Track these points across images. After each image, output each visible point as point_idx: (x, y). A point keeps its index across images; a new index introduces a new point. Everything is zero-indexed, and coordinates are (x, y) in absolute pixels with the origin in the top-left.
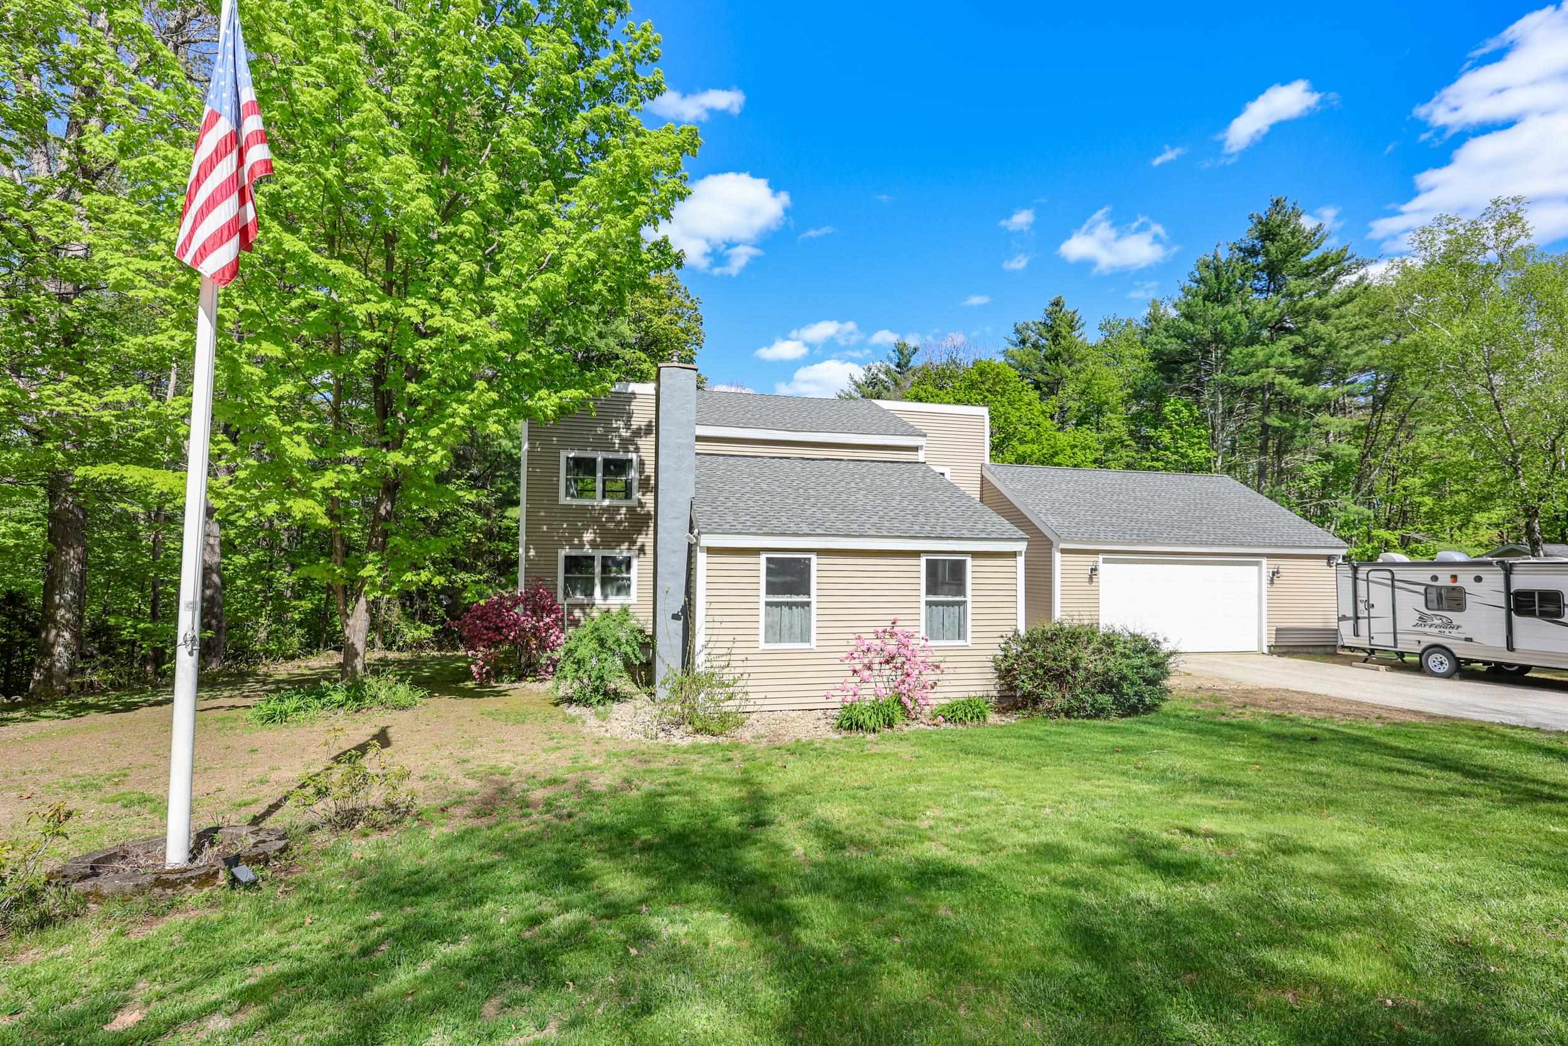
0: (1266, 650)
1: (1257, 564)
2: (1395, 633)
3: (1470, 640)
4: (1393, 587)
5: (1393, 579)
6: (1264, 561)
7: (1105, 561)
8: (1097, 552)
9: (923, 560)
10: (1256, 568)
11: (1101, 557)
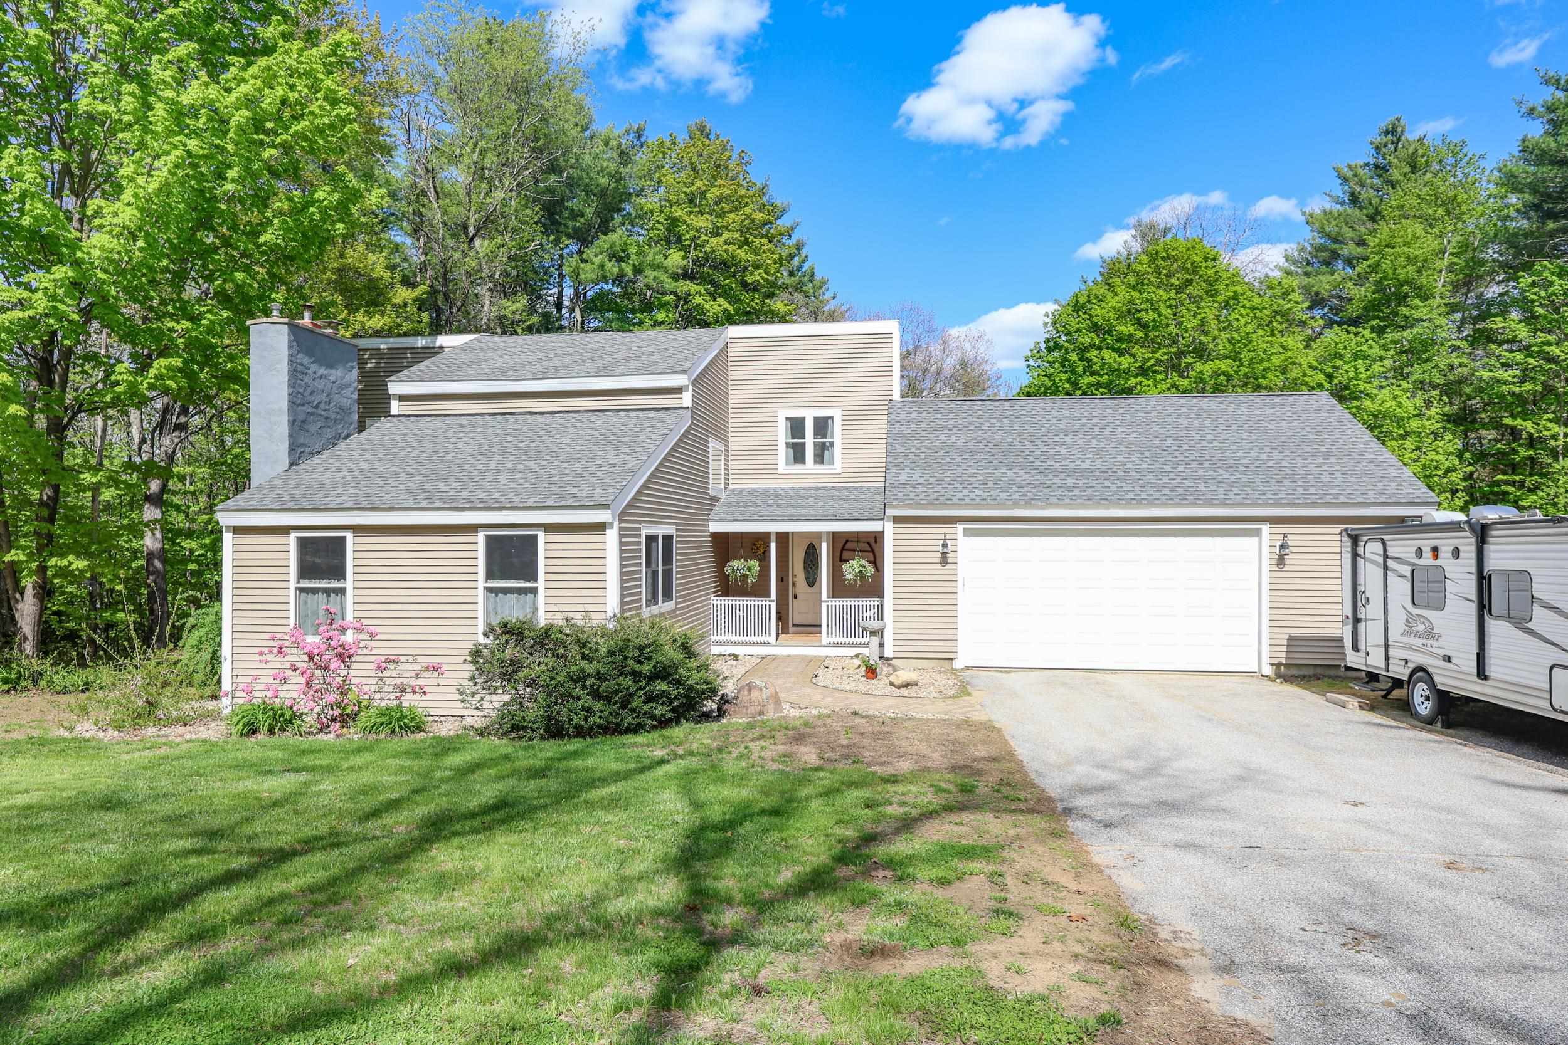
0: (1268, 670)
1: (1257, 533)
2: (1387, 646)
3: (1448, 659)
4: (1386, 568)
5: (1386, 556)
6: (1265, 528)
7: (968, 533)
8: (953, 520)
9: (481, 537)
10: (1256, 539)
11: (960, 528)
